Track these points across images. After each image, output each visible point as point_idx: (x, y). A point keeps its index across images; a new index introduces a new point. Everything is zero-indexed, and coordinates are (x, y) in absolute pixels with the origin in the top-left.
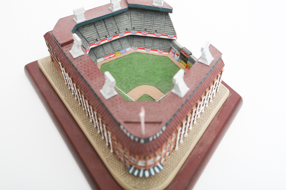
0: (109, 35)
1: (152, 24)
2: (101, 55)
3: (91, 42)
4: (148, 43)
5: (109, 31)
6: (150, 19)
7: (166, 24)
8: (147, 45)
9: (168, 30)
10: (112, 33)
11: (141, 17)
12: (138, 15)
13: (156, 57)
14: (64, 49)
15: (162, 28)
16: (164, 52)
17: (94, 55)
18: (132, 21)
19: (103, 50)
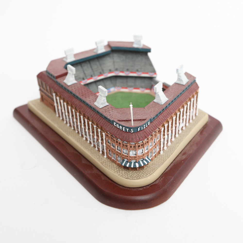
0: (94, 75)
1: (133, 64)
3: (79, 80)
11: (123, 59)
12: (120, 57)
14: (59, 80)
15: (143, 68)
16: (146, 89)
18: (115, 63)
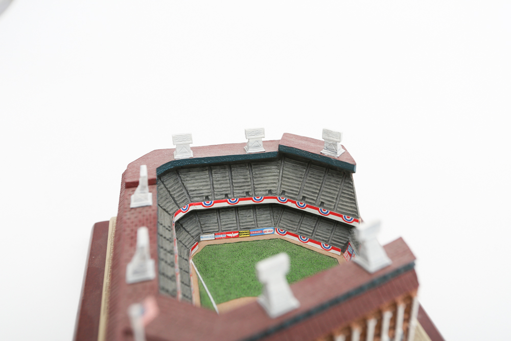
0: (233, 194)
1: (317, 189)
2: (211, 229)
3: (196, 199)
4: (306, 226)
5: (236, 187)
6: (316, 180)
7: (344, 193)
8: (305, 229)
9: (345, 206)
10: (239, 192)
11: (302, 175)
12: (296, 170)
13: (314, 255)
15: (335, 201)
16: (333, 248)
17: (199, 225)
18: (283, 179)
19: (219, 221)
